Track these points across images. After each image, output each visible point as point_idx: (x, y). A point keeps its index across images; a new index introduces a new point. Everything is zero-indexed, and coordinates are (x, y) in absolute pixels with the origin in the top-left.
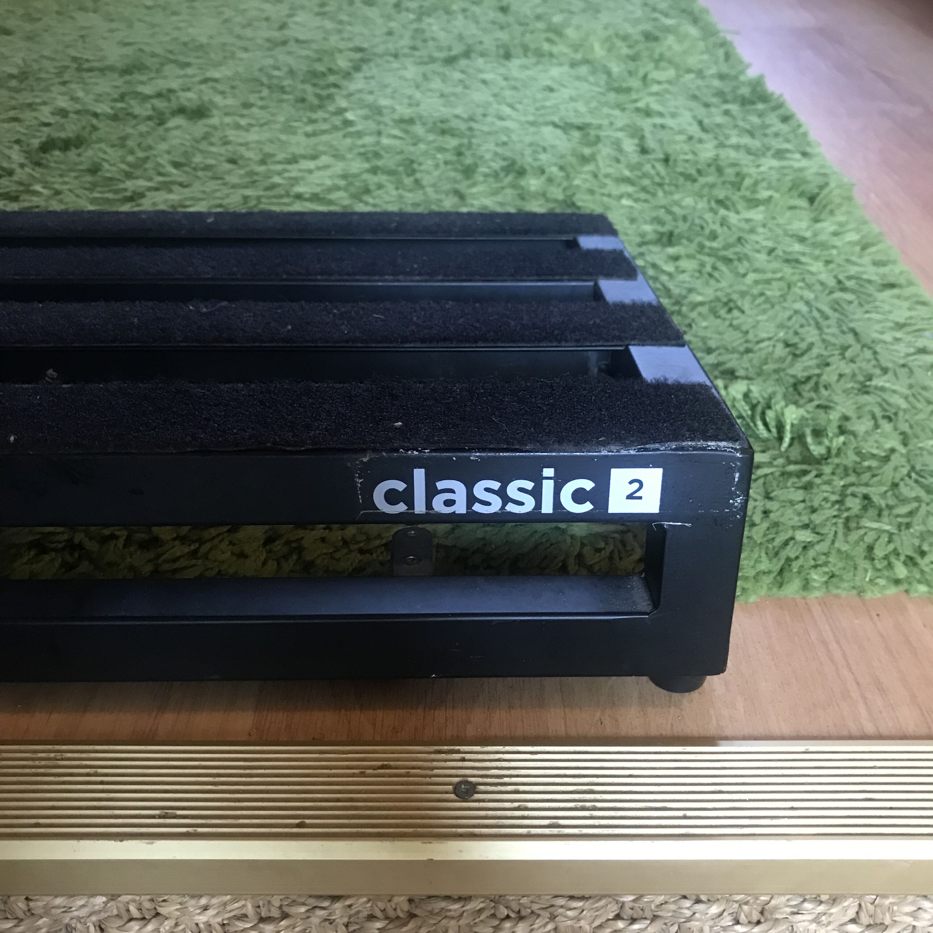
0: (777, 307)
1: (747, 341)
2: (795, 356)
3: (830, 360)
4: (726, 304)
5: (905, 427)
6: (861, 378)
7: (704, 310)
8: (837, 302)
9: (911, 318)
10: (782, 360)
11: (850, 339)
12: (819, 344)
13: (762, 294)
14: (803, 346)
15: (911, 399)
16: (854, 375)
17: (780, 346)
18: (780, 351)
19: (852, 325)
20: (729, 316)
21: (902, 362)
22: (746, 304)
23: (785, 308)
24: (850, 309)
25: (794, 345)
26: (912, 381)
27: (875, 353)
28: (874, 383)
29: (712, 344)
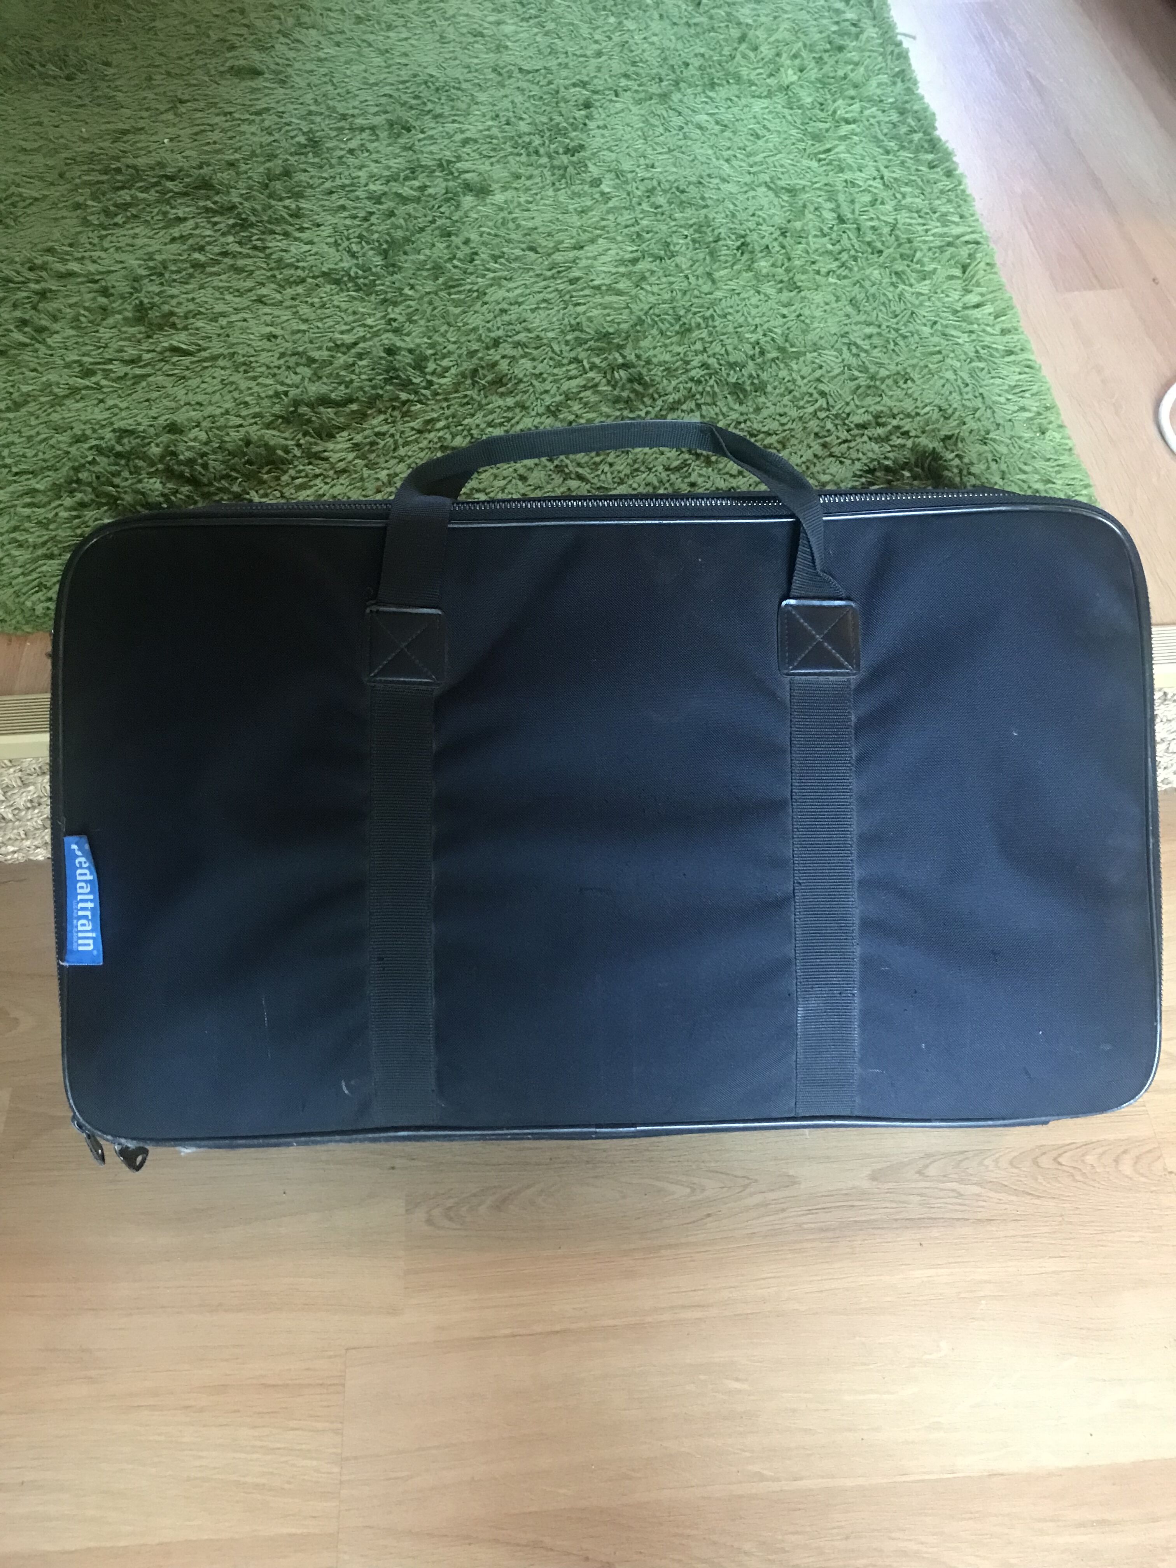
0: (936, 377)
1: (917, 407)
2: (946, 418)
3: (966, 420)
4: (903, 376)
5: (1003, 467)
6: (983, 433)
7: (889, 382)
8: (974, 369)
9: (1019, 380)
10: (938, 421)
11: (978, 403)
12: (960, 408)
13: (926, 366)
14: (950, 411)
15: (1011, 447)
16: (979, 430)
17: (936, 410)
18: (936, 415)
19: (981, 390)
20: (905, 386)
21: (1009, 417)
22: (915, 376)
23: (941, 378)
24: (981, 374)
25: (945, 410)
26: (1013, 433)
27: (994, 412)
28: (989, 436)
29: (895, 411)
